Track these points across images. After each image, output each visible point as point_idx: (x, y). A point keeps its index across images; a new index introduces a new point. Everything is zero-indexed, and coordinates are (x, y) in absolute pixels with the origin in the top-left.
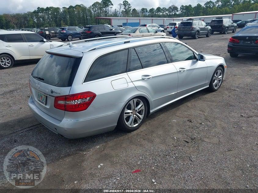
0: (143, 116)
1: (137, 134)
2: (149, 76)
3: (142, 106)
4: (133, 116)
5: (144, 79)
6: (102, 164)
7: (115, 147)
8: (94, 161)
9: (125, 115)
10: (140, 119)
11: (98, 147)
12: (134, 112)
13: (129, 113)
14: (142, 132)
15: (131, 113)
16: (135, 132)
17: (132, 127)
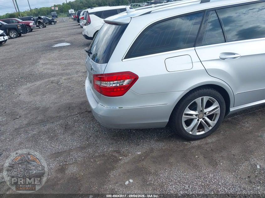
0: (215, 122)
1: (199, 147)
2: (234, 54)
3: (217, 108)
4: (198, 120)
5: (224, 59)
6: (131, 181)
7: (159, 159)
8: (125, 173)
9: (184, 117)
10: (209, 126)
11: (138, 153)
12: (201, 115)
13: (191, 115)
14: (207, 144)
15: (196, 115)
16: (196, 143)
17: (194, 134)
